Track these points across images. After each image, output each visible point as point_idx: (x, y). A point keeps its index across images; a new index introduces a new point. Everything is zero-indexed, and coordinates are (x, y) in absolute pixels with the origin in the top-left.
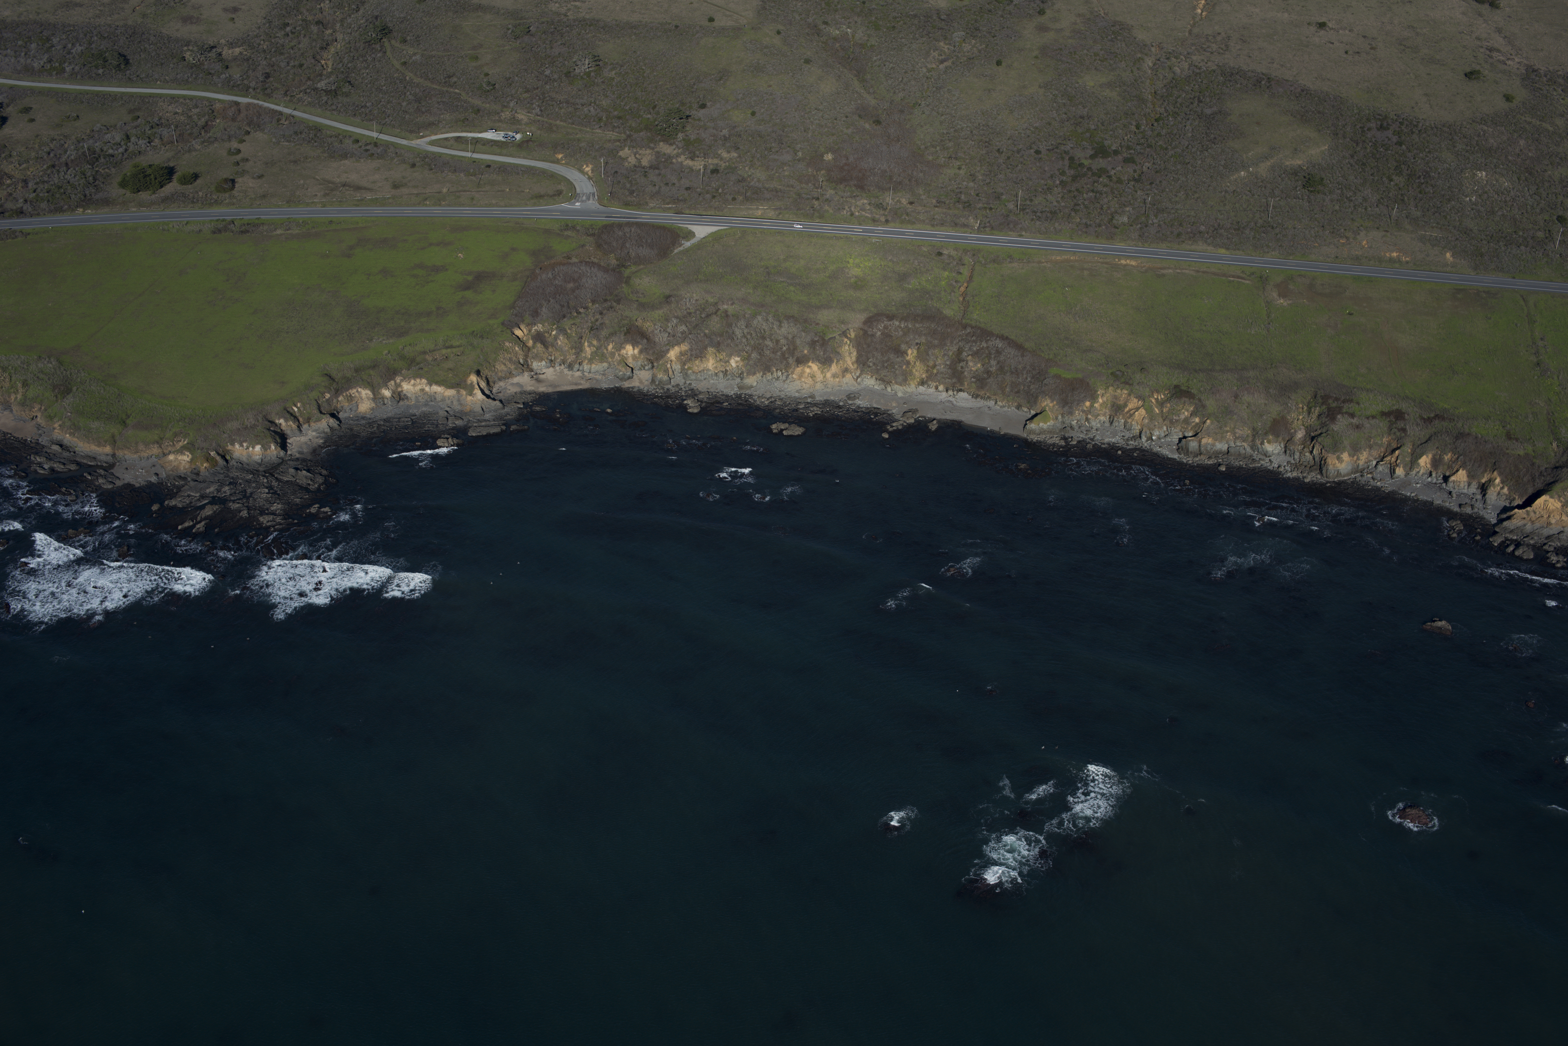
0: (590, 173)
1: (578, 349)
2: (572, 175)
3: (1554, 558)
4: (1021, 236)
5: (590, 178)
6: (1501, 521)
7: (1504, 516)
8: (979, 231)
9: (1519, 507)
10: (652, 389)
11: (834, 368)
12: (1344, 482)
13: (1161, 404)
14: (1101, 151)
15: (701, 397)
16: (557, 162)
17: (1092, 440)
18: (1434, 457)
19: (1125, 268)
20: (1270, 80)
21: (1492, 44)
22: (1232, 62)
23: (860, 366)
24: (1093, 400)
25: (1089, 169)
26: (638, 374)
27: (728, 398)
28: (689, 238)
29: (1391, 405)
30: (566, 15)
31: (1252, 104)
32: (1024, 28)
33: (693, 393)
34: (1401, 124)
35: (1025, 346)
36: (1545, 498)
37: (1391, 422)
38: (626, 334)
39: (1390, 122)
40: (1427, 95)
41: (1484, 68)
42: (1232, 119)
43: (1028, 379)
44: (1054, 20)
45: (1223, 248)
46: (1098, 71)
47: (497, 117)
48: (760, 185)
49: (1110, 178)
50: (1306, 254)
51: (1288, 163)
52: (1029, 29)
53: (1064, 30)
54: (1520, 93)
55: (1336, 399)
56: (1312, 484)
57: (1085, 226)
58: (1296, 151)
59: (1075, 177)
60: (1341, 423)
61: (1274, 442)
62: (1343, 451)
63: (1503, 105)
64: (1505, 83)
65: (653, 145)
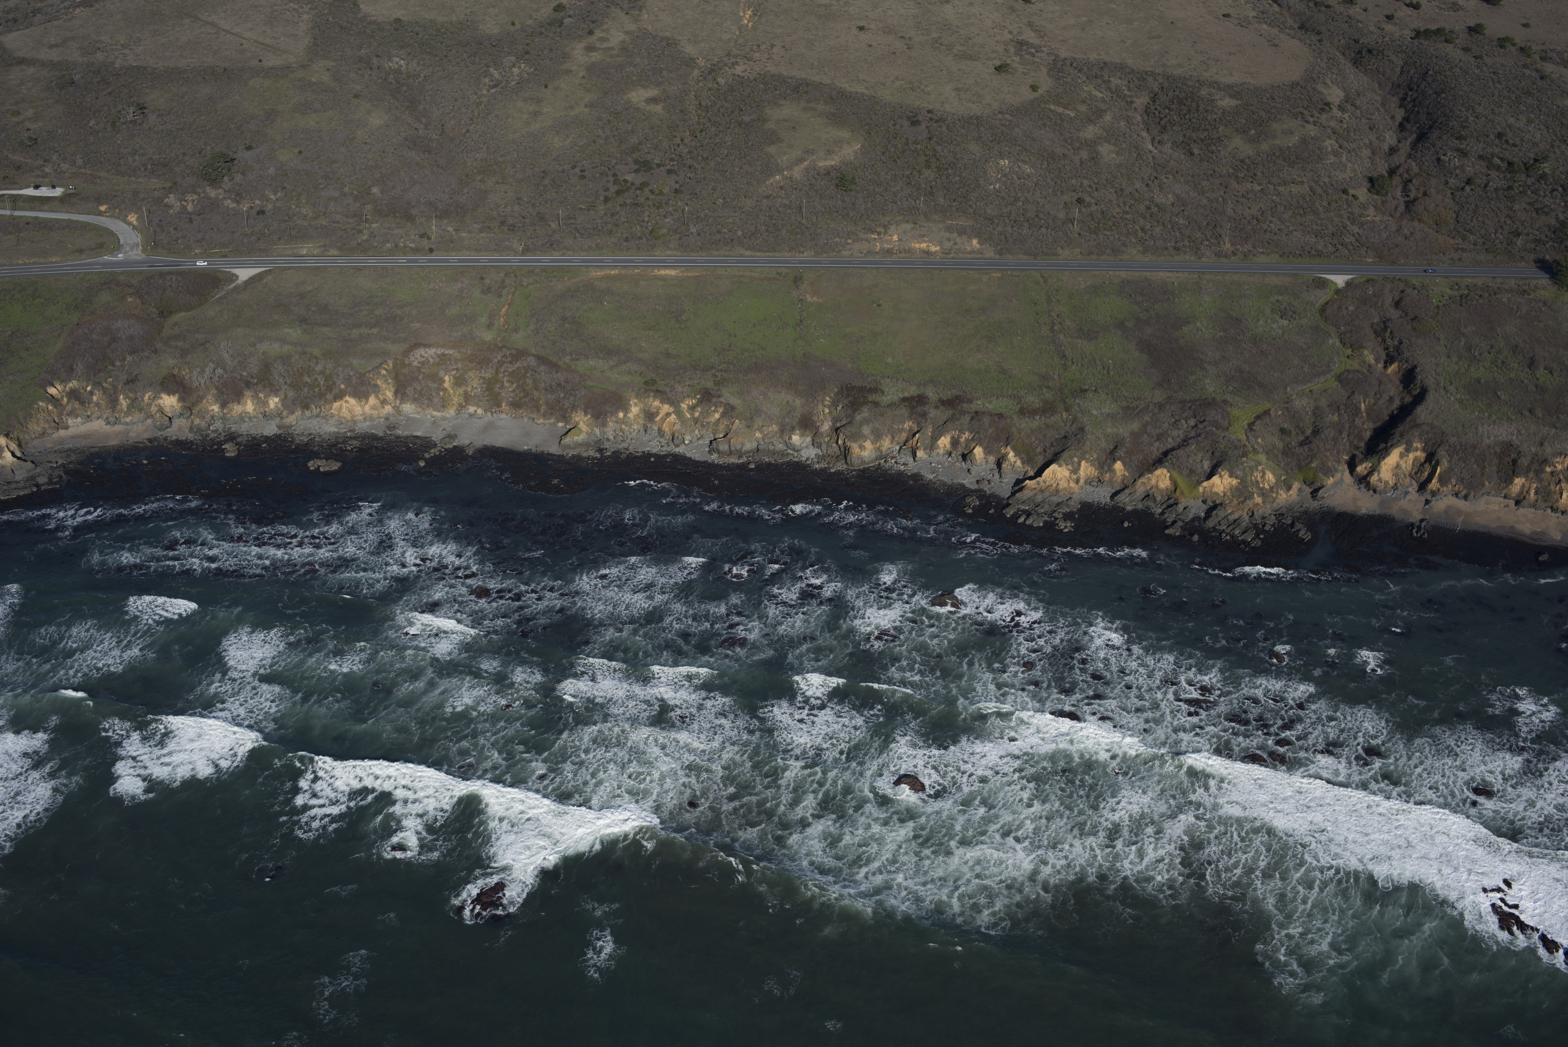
0: (135, 222)
1: (113, 402)
2: (116, 226)
3: (1062, 525)
4: (563, 255)
5: (134, 228)
6: (1013, 494)
7: (1017, 488)
8: (524, 253)
9: (1031, 478)
10: (191, 437)
11: (372, 400)
12: (868, 468)
13: (692, 408)
14: (644, 166)
15: (239, 440)
16: (100, 214)
17: (627, 449)
18: (952, 438)
19: (664, 279)
20: (807, 85)
21: (1023, 37)
22: (773, 70)
23: (399, 396)
24: (626, 410)
25: (633, 184)
26: (177, 423)
27: (267, 439)
28: (232, 281)
29: (913, 391)
30: (113, 63)
31: (788, 110)
32: (574, 49)
33: (232, 437)
34: (931, 119)
35: (560, 363)
36: (1054, 467)
37: (912, 408)
38: (162, 384)
39: (920, 118)
40: (957, 90)
41: (1015, 61)
42: (770, 125)
43: (562, 395)
44: (603, 40)
45: (760, 251)
46: (644, 87)
47: (39, 173)
48: (305, 223)
49: (652, 191)
50: (839, 251)
51: (821, 164)
52: (578, 51)
53: (612, 48)
54: (1046, 83)
55: (862, 389)
56: (838, 473)
57: (627, 240)
58: (829, 152)
59: (618, 193)
60: (865, 413)
61: (802, 435)
62: (865, 438)
63: (1029, 95)
64: (1033, 74)
65: (199, 190)
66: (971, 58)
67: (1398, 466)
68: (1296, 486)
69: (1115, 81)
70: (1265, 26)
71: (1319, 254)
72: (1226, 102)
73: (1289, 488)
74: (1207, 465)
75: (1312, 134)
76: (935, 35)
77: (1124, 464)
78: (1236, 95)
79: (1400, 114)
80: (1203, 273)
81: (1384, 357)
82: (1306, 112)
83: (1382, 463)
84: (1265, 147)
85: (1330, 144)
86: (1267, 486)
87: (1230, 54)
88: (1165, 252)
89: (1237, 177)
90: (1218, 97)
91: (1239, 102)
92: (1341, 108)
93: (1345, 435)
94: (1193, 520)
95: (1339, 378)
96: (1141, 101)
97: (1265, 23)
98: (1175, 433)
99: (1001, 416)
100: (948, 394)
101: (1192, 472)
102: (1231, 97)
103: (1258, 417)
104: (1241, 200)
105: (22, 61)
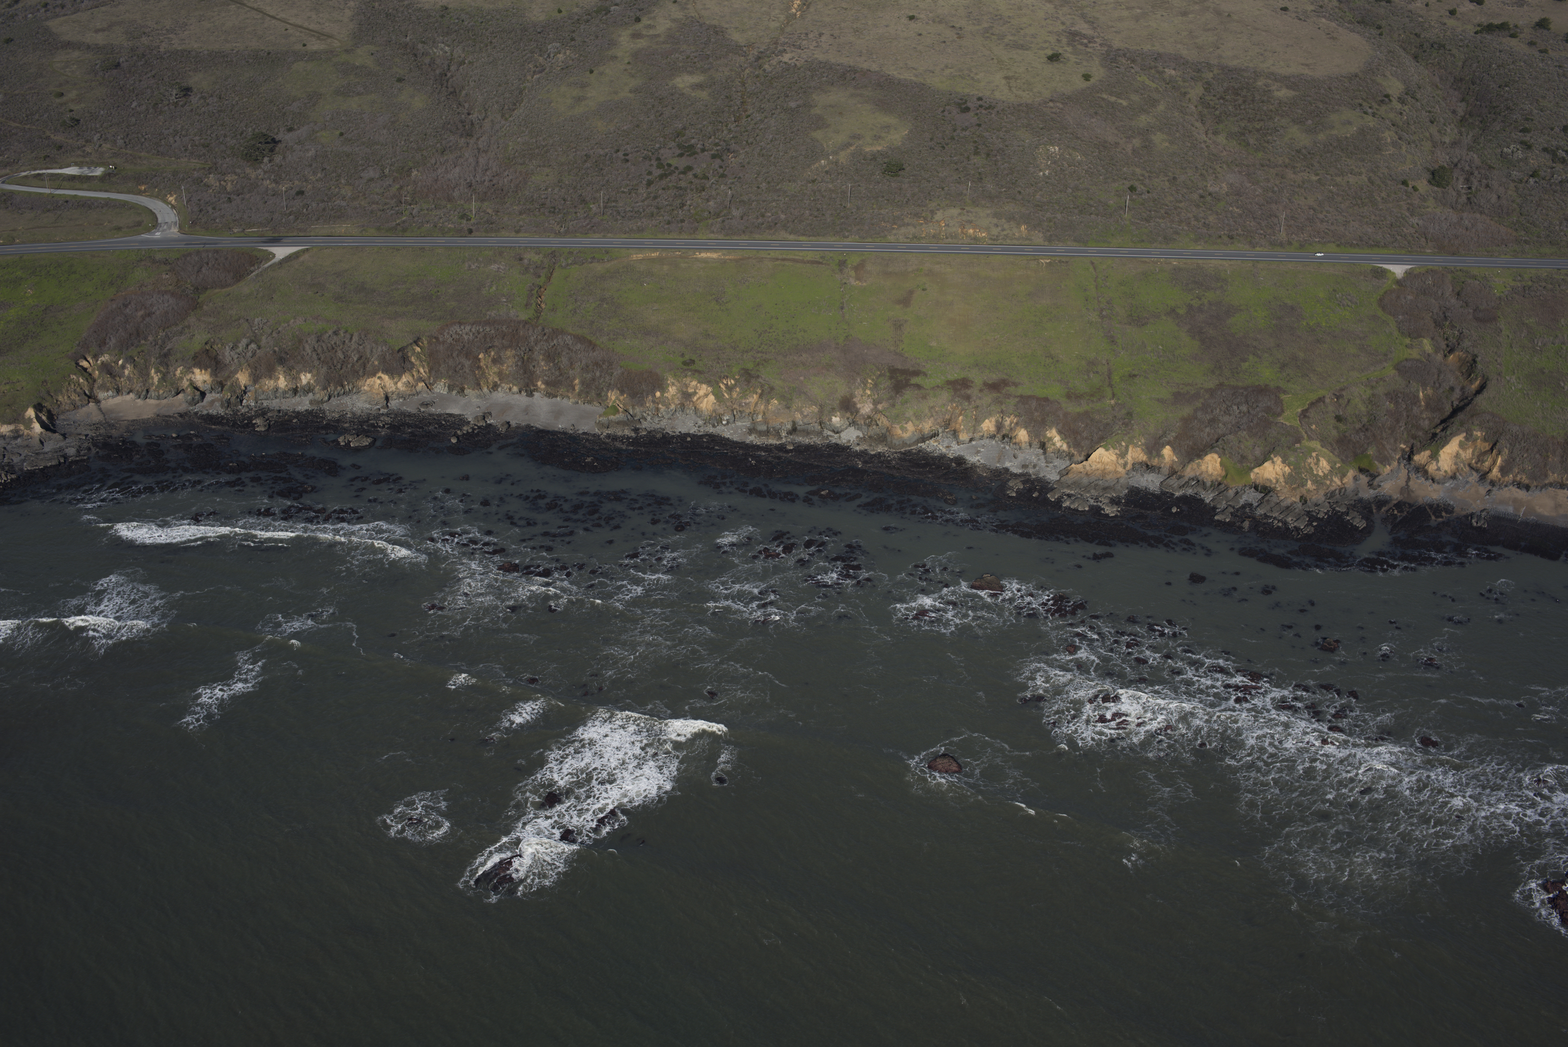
0: (173, 202)
1: (145, 376)
2: (156, 205)
3: (1108, 510)
4: (604, 237)
5: (173, 207)
6: (1060, 478)
8: (564, 234)
9: (1077, 462)
10: (222, 411)
11: (406, 377)
12: (909, 451)
13: (731, 389)
14: (688, 150)
15: (270, 415)
16: (140, 193)
17: (664, 429)
18: (997, 421)
19: (705, 261)
20: (855, 72)
21: (1076, 28)
22: (821, 57)
23: (433, 373)
24: (664, 390)
25: (676, 168)
26: (209, 397)
27: (298, 414)
28: (269, 260)
29: (957, 374)
30: (159, 47)
31: (836, 96)
32: (620, 36)
33: (263, 413)
34: (981, 106)
35: (597, 342)
36: (1100, 451)
37: (956, 390)
38: (195, 357)
39: (969, 104)
40: (1006, 78)
41: (1066, 51)
42: (816, 111)
43: (598, 374)
44: (650, 27)
45: (804, 235)
46: (691, 73)
47: (79, 152)
48: (344, 204)
49: (695, 176)
50: (885, 236)
51: (867, 149)
52: (624, 37)
53: (658, 36)
54: (1098, 73)
55: (904, 372)
56: (879, 455)
57: (668, 223)
58: (877, 138)
59: (662, 177)
60: (908, 395)
61: (842, 417)
62: (908, 420)
63: (1081, 84)
64: (1085, 63)
65: (238, 170)
66: (1022, 47)
67: (1457, 456)
68: (1351, 473)
69: (1169, 72)
70: (1324, 20)
71: (1377, 245)
72: (1283, 93)
73: (1344, 475)
74: (1258, 452)
75: (1371, 124)
76: (986, 25)
77: (1174, 449)
78: (1292, 86)
79: (1461, 108)
80: (1258, 261)
81: (1443, 346)
82: (1364, 104)
83: (1441, 452)
84: (1321, 137)
85: (1389, 136)
86: (1321, 474)
87: (1287, 46)
88: (1219, 241)
89: (1294, 167)
90: (1273, 88)
91: (1297, 93)
92: (1401, 100)
93: (1402, 423)
94: (1243, 507)
95: (1398, 367)
96: (1196, 91)
97: (1324, 17)
98: (1226, 418)
99: (1046, 399)
100: (994, 377)
101: (1243, 458)
102: (1287, 87)
103: (1312, 404)
104: (1297, 190)
105: (68, 45)
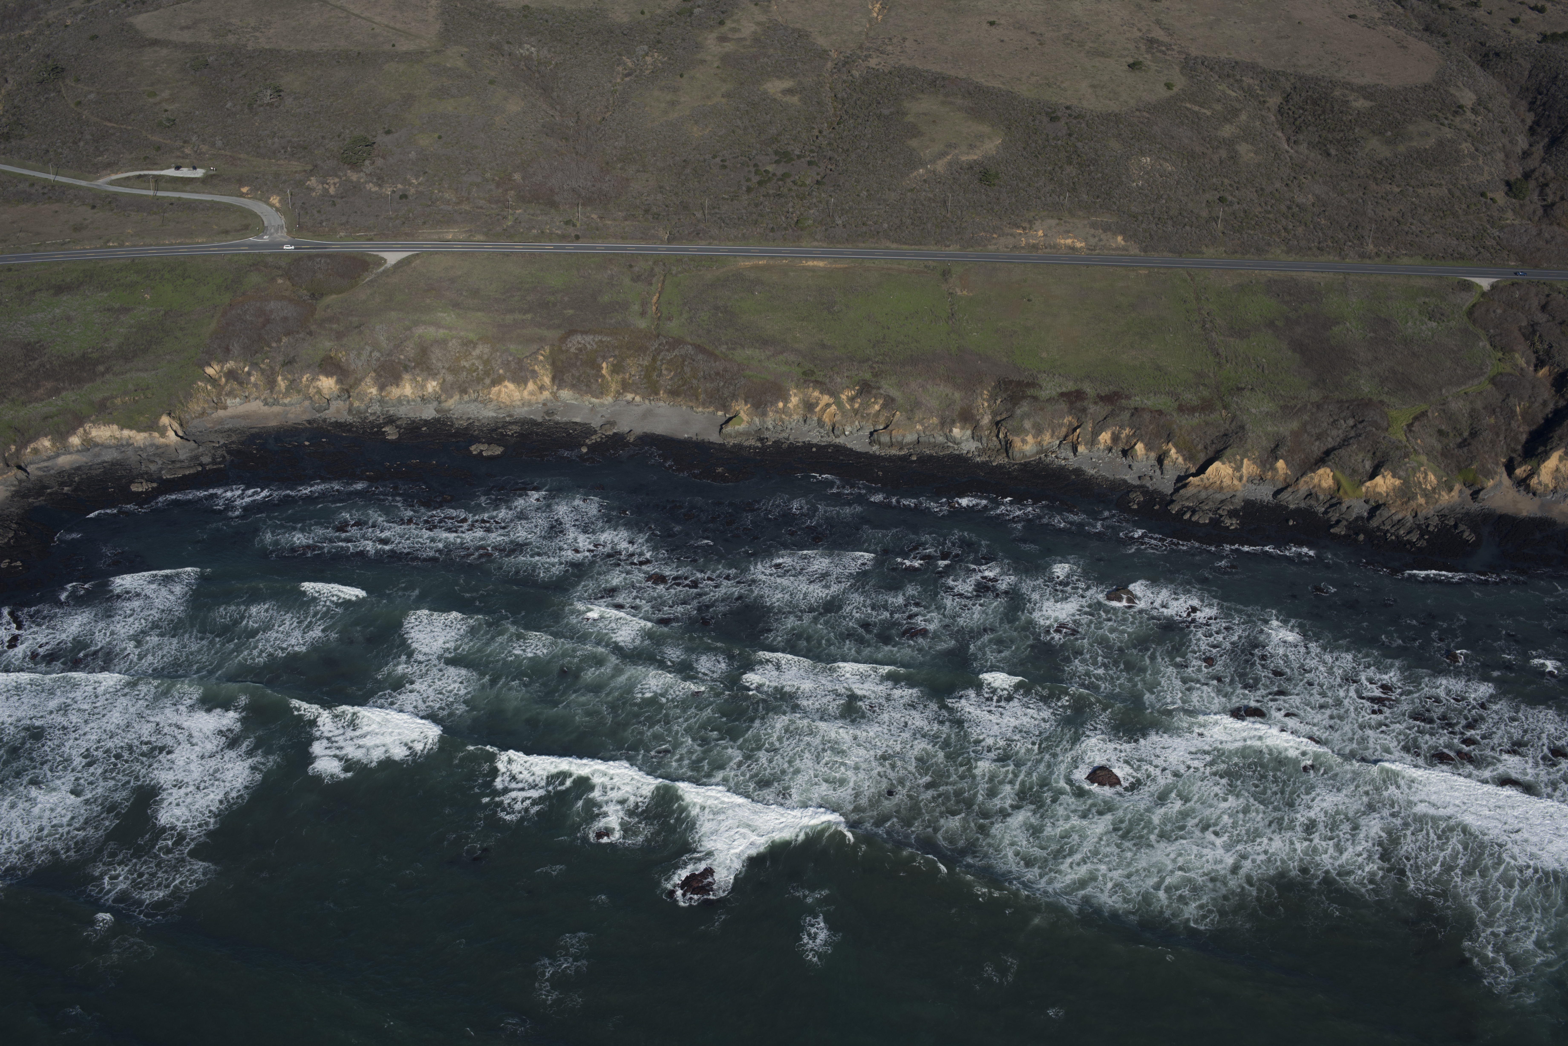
0: (278, 205)
1: (271, 384)
2: (259, 208)
3: (1228, 522)
4: (710, 244)
5: (277, 210)
6: (1177, 490)
7: (1179, 485)
8: (669, 241)
9: (1194, 475)
10: (350, 419)
11: (531, 386)
12: (1029, 463)
13: (852, 399)
14: (784, 157)
15: (399, 423)
16: (242, 195)
17: (788, 439)
18: (1113, 433)
19: (813, 270)
20: (944, 79)
21: (1153, 35)
22: (908, 63)
23: (557, 382)
24: (786, 400)
25: (774, 175)
26: (335, 405)
27: (426, 422)
28: (380, 265)
29: (1070, 386)
30: (246, 46)
31: (927, 104)
32: (706, 39)
33: (391, 420)
34: (1070, 115)
35: (717, 352)
36: (1217, 464)
37: (1071, 403)
38: (320, 366)
39: (1059, 114)
40: (1093, 86)
41: (1146, 58)
42: (909, 119)
43: (722, 384)
44: (734, 30)
45: (905, 244)
46: (779, 78)
47: (179, 154)
48: (450, 208)
49: (794, 182)
50: (985, 246)
51: (964, 158)
52: (710, 40)
53: (744, 39)
54: (1180, 82)
55: (1019, 383)
56: (1000, 467)
57: (772, 230)
58: (971, 146)
59: (760, 183)
60: (1024, 407)
61: (962, 428)
62: (1027, 433)
63: (1164, 93)
64: (1166, 72)
65: (340, 174)
66: (1103, 55)
67: (1557, 469)
68: (1457, 487)
69: (1247, 80)
70: (1391, 28)
71: (1462, 257)
72: (1360, 104)
73: (1451, 490)
74: (1368, 465)
75: (1449, 136)
76: (1065, 32)
77: (1287, 463)
78: (1369, 96)
79: (1530, 118)
80: (1348, 274)
81: (1534, 360)
82: (1440, 115)
83: (1542, 467)
84: (1401, 148)
85: (1466, 147)
86: (1429, 487)
87: (1360, 55)
88: (1309, 252)
89: (1375, 179)
90: (1351, 98)
91: (1373, 104)
92: (1474, 111)
93: (1502, 438)
94: (1357, 519)
95: (1493, 381)
96: (1274, 100)
97: (1392, 24)
98: (1334, 432)
99: (1160, 412)
100: (1106, 390)
101: (1354, 471)
102: (1365, 98)
103: (1416, 418)
104: (1380, 201)
105: (155, 43)
